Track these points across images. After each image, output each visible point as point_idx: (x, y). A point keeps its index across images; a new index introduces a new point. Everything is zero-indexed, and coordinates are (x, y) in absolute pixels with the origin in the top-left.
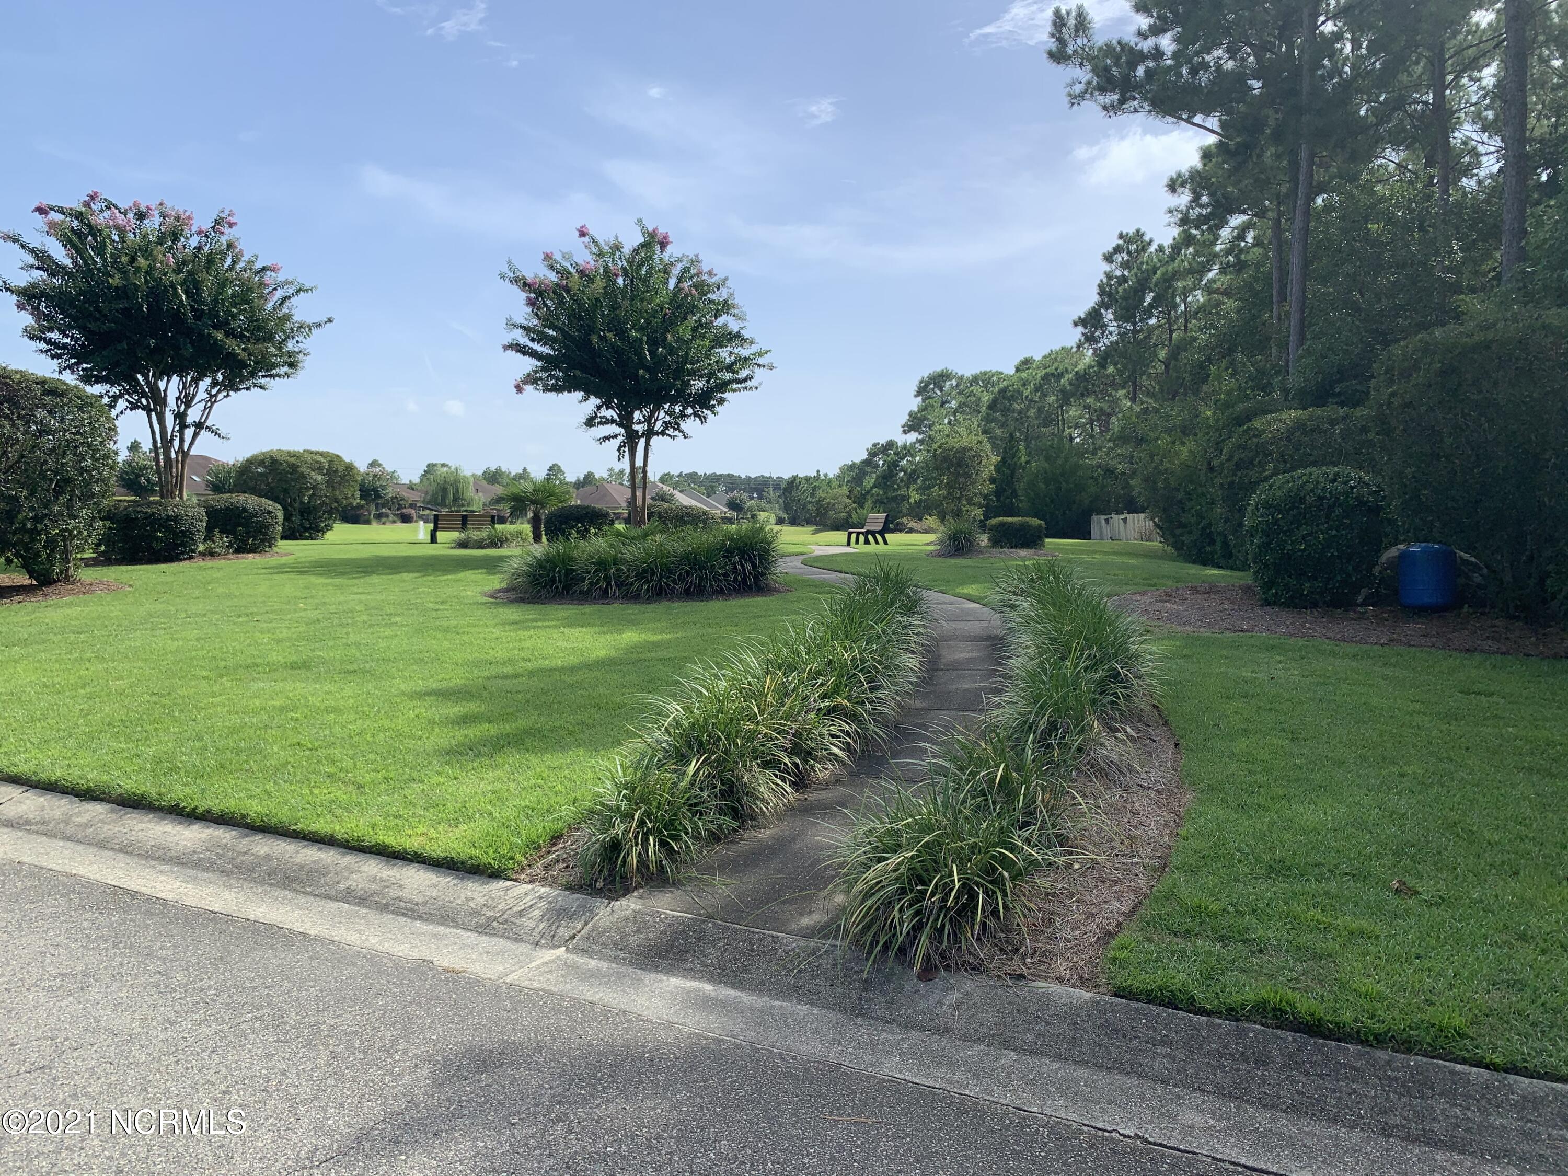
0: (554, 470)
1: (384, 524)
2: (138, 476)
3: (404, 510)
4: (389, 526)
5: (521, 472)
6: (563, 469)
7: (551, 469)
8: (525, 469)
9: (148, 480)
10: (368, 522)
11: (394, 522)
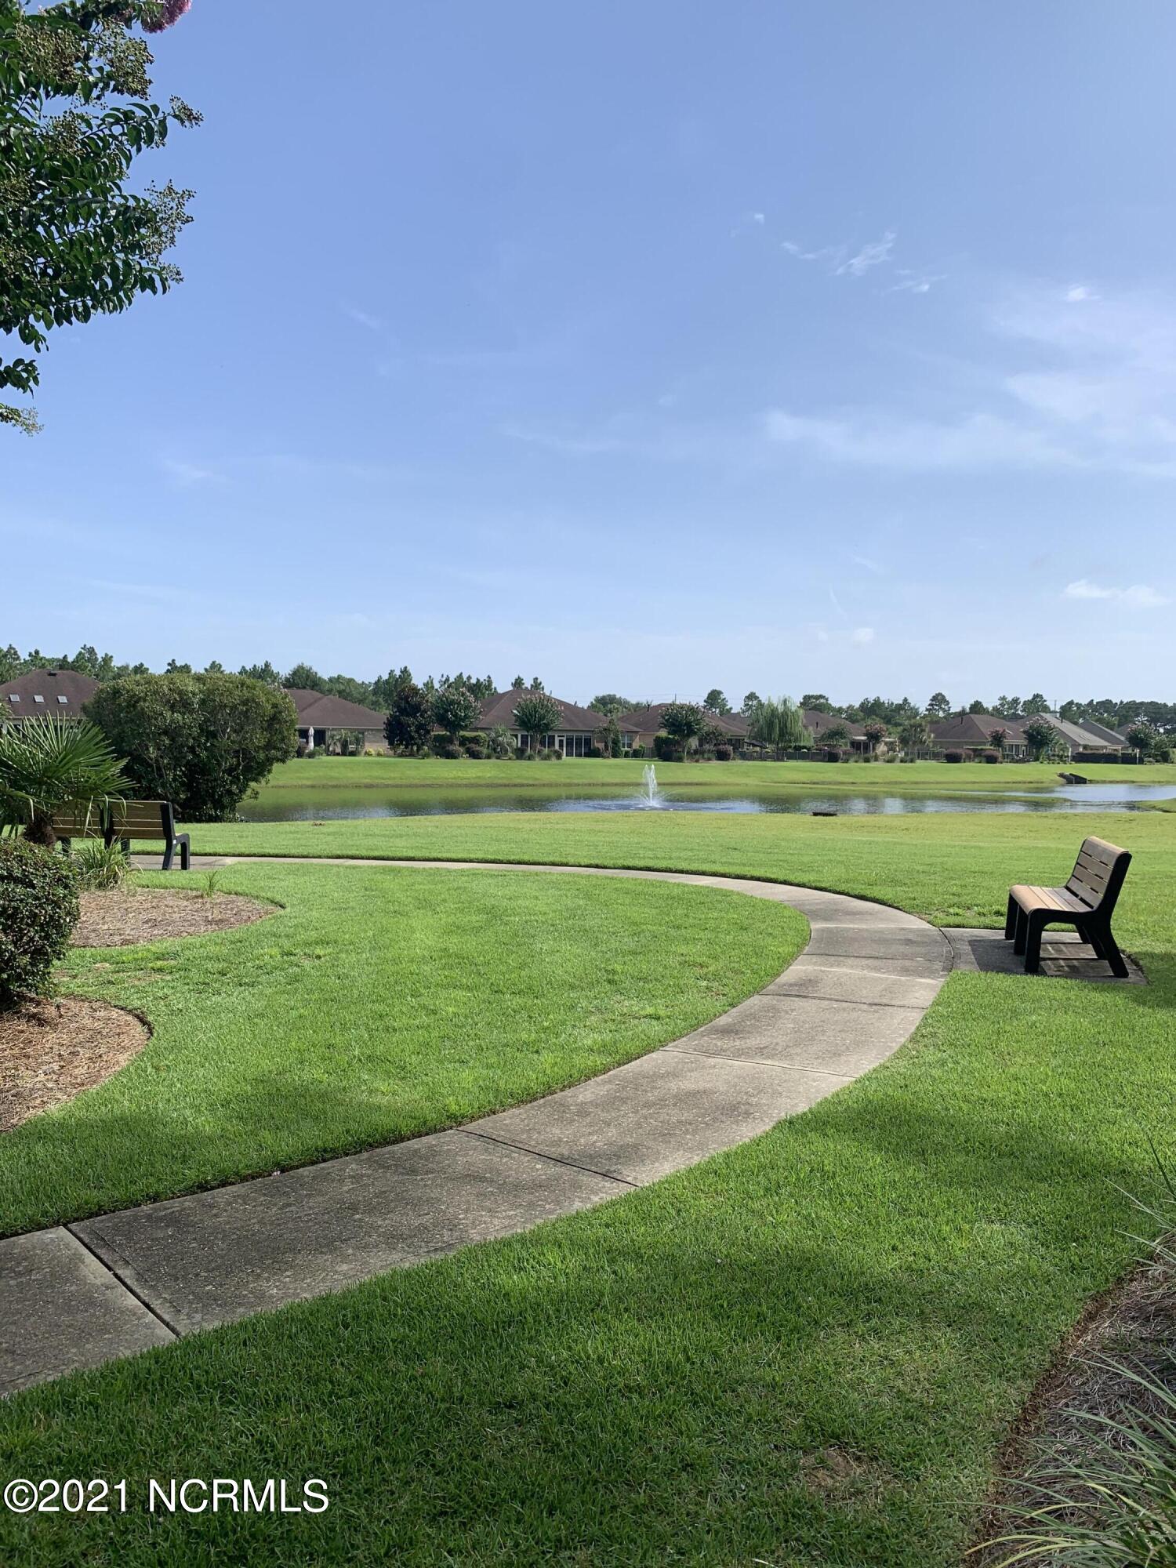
0: (939, 700)
1: (697, 761)
2: (447, 711)
3: (721, 747)
4: (702, 764)
5: (901, 702)
6: (947, 698)
7: (934, 698)
8: (906, 700)
9: (456, 715)
10: (680, 759)
11: (709, 759)
